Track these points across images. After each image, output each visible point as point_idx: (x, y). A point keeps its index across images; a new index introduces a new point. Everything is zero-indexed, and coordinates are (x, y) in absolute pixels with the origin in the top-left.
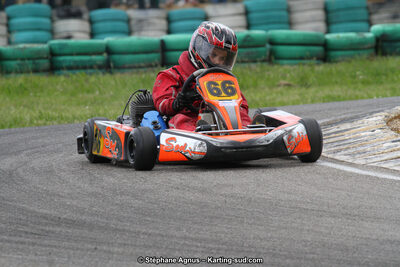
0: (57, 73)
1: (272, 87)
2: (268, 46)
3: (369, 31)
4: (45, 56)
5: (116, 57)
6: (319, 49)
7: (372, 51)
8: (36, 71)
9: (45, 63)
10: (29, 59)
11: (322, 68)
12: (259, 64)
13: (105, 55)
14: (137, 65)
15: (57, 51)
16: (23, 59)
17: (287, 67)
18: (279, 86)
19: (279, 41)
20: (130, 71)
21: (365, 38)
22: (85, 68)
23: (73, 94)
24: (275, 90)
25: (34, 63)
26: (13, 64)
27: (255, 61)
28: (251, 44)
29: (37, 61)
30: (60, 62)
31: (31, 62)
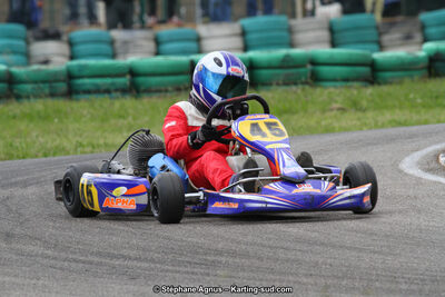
0: (74, 97)
1: (324, 111)
2: (309, 67)
3: (420, 50)
4: (62, 78)
5: (140, 80)
6: (365, 70)
7: (425, 72)
8: (53, 95)
9: (62, 87)
10: (44, 82)
11: (370, 91)
12: (300, 86)
13: (128, 77)
14: (163, 88)
15: (76, 73)
16: (35, 82)
17: (332, 90)
18: (332, 110)
19: (321, 61)
20: (158, 94)
21: (417, 57)
22: (107, 91)
23: (104, 120)
24: (328, 114)
25: (51, 87)
26: (28, 87)
27: (295, 84)
28: (291, 64)
29: (54, 84)
30: (79, 85)
31: (47, 85)
